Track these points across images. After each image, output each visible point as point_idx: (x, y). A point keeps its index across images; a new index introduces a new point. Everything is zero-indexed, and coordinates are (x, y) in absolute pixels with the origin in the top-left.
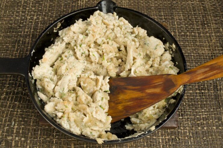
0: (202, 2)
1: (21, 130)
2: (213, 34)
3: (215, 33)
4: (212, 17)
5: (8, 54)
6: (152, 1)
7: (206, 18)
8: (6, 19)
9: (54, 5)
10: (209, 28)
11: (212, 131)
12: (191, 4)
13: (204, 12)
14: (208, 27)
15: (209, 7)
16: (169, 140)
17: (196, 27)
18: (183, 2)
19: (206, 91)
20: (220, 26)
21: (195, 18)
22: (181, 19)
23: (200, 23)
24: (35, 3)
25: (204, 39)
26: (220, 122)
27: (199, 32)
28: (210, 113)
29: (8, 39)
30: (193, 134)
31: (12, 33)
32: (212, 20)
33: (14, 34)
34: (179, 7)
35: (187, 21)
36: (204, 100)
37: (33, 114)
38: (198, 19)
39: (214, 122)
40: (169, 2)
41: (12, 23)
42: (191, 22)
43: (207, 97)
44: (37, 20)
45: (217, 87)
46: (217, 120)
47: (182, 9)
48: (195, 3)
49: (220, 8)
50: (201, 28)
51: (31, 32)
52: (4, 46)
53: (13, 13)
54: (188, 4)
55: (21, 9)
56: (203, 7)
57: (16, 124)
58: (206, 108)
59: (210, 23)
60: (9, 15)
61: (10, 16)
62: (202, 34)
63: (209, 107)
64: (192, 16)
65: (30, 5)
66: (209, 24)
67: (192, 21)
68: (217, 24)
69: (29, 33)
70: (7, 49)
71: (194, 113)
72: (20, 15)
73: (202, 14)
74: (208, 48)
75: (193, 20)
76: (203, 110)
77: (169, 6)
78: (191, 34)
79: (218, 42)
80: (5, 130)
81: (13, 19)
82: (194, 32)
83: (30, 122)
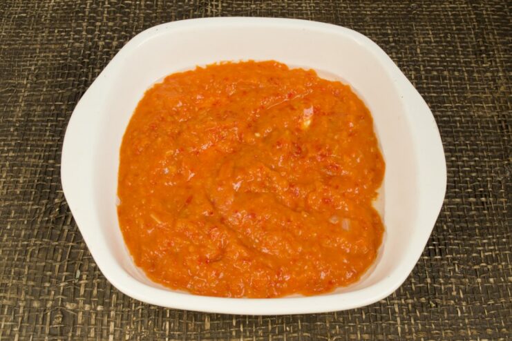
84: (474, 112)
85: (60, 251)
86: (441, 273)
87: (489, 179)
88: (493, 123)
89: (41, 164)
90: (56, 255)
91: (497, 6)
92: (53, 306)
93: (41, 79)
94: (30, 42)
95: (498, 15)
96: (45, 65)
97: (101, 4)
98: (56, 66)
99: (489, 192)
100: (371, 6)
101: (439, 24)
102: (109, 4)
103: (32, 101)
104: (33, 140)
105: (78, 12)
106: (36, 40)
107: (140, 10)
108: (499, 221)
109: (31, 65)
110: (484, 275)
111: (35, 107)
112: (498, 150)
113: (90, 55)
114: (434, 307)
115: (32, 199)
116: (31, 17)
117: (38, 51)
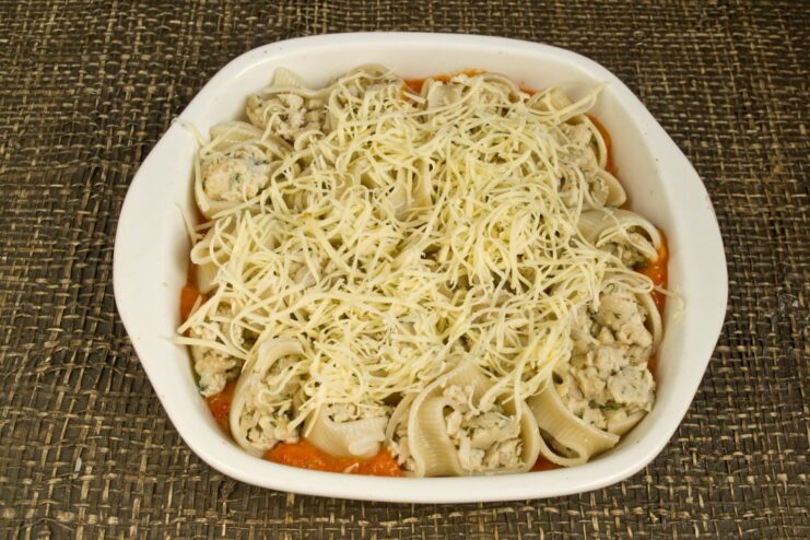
0: (735, 34)
1: (107, 488)
2: (775, 146)
3: (780, 141)
4: (771, 86)
5: (59, 219)
6: (560, 30)
7: (750, 88)
8: (50, 93)
9: (217, 43)
10: (760, 125)
11: (775, 488)
12: (698, 38)
13: (741, 67)
14: (758, 122)
15: (759, 50)
16: (623, 520)
17: (715, 120)
18: (668, 32)
19: (754, 348)
20: (799, 116)
21: (710, 87)
22: (664, 93)
23: (728, 106)
24: (153, 39)
25: (742, 163)
26: (803, 457)
27: (725, 136)
28: (766, 425)
29: (60, 166)
30: (707, 498)
31: (72, 143)
32: (770, 96)
33: (80, 146)
34: (654, 49)
35: (683, 99)
36: (747, 378)
37: (147, 431)
38: (721, 91)
39: (781, 457)
40: (621, 34)
41: (71, 109)
42: (696, 103)
43: (758, 369)
44: (159, 99)
45: (791, 332)
46: (790, 451)
47: (665, 58)
48: (712, 35)
49: (797, 52)
50: (731, 124)
51: (140, 139)
52: (44, 189)
53: (75, 72)
54: (688, 41)
55: (103, 57)
56: (737, 48)
57: (89, 469)
58: (751, 409)
59: (764, 108)
60: (62, 82)
61: (66, 85)
62: (735, 147)
63: (761, 404)
64: (702, 80)
65: (133, 46)
66: (761, 112)
67: (700, 100)
68: (788, 110)
69: (130, 143)
70: (56, 200)
71: (713, 426)
72: (99, 80)
73: (735, 73)
74: (758, 196)
75: (705, 94)
76: (743, 416)
77: (619, 48)
78: (699, 145)
79: (793, 173)
80: (51, 488)
81: (75, 94)
82: (708, 140)
83: (138, 460)
84: (730, 207)
85: (51, 426)
86: (669, 468)
87: (751, 315)
88: (762, 225)
89: (23, 284)
90: (43, 433)
91: (771, 37)
92: (35, 518)
93: (29, 146)
94: (12, 86)
95: (774, 51)
96: (36, 123)
97: (130, 24)
98: (55, 124)
99: (750, 336)
100: (570, 33)
101: (678, 64)
102: (143, 24)
103: (12, 182)
104: (12, 246)
105: (92, 38)
106: (23, 83)
107: (194, 34)
108: (766, 384)
109: (12, 123)
110: (740, 471)
111: (17, 192)
112: (766, 269)
113: (110, 107)
114: (657, 522)
115: (7, 341)
116: (16, 44)
117: (24, 100)
